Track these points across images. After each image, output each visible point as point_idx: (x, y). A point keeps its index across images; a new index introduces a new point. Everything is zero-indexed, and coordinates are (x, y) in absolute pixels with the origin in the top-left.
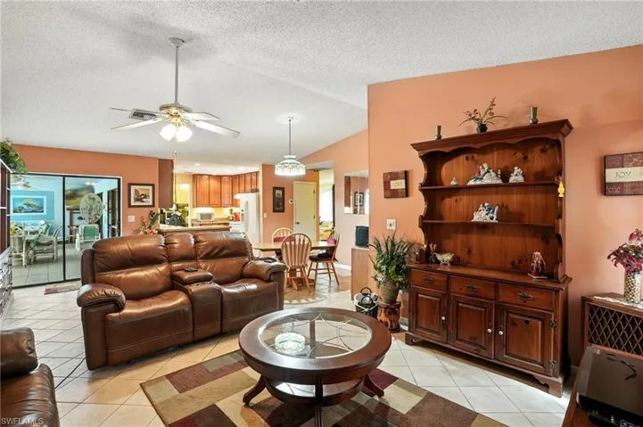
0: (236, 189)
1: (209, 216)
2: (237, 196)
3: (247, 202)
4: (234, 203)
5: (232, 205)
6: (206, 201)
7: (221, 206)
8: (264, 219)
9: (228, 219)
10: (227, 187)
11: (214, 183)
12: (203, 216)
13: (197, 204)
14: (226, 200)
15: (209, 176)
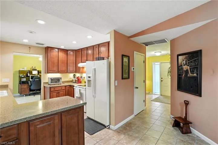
0: (79, 59)
1: (58, 80)
2: (80, 65)
3: (95, 69)
4: (77, 70)
5: (76, 72)
6: (55, 69)
7: (67, 72)
8: (115, 86)
9: (72, 81)
10: (72, 58)
11: (62, 55)
12: (52, 80)
13: (48, 71)
14: (71, 68)
15: (58, 49)
